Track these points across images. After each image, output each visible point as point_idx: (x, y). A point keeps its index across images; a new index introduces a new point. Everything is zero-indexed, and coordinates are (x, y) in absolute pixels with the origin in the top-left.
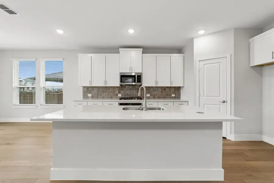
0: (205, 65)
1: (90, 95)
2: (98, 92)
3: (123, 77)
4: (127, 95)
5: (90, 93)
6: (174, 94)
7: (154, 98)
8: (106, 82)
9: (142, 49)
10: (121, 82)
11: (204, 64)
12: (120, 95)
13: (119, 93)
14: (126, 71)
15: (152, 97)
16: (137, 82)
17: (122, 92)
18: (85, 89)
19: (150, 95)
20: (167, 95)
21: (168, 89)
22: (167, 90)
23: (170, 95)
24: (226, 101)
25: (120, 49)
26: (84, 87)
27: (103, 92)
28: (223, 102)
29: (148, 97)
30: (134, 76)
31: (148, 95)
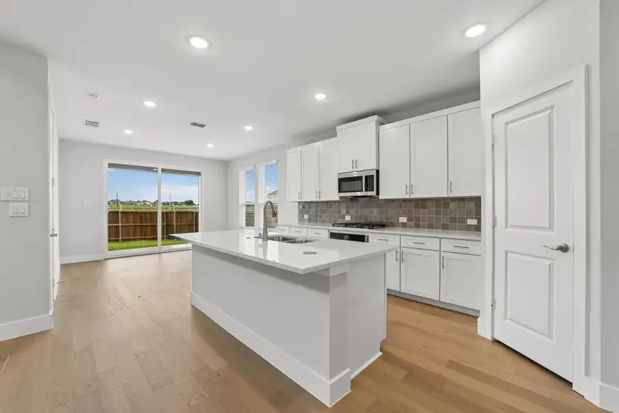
0: (510, 125)
1: (306, 217)
2: (316, 212)
3: (345, 182)
4: (361, 217)
5: (307, 212)
6: (475, 219)
7: (417, 226)
9: (375, 117)
10: (340, 191)
11: (507, 124)
12: (348, 218)
13: (348, 213)
14: (349, 170)
15: (412, 223)
16: (366, 190)
17: (352, 211)
18: (301, 207)
19: (408, 220)
20: (453, 220)
21: (455, 203)
22: (452, 205)
23: (463, 220)
24: (570, 245)
25: (338, 128)
26: (299, 203)
27: (323, 212)
28: (564, 249)
29: (404, 225)
30: (360, 178)
31: (403, 219)
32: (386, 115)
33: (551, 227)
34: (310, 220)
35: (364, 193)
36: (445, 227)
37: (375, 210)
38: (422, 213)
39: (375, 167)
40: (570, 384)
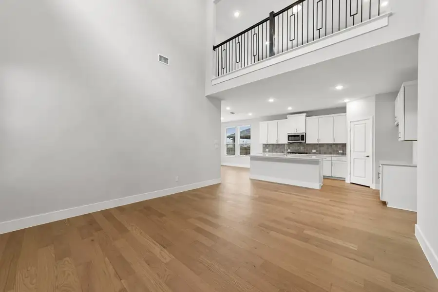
1: (267, 150)
2: (273, 148)
3: (290, 137)
4: (295, 150)
5: (268, 148)
6: (344, 151)
7: (320, 153)
8: (278, 141)
9: (305, 114)
10: (288, 140)
11: (354, 125)
12: (289, 151)
13: (289, 148)
14: (292, 132)
15: (318, 152)
16: (301, 140)
17: (291, 148)
18: (264, 146)
19: (316, 151)
20: (333, 151)
21: (334, 146)
23: (337, 151)
25: (288, 116)
26: (264, 144)
27: (276, 148)
28: (368, 156)
29: (314, 153)
30: (299, 136)
31: (314, 151)
32: (309, 114)
33: (365, 152)
34: (269, 151)
35: (300, 141)
36: (331, 154)
37: (302, 147)
38: (322, 148)
39: (305, 132)
40: (369, 187)
